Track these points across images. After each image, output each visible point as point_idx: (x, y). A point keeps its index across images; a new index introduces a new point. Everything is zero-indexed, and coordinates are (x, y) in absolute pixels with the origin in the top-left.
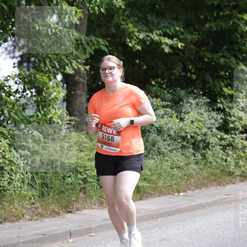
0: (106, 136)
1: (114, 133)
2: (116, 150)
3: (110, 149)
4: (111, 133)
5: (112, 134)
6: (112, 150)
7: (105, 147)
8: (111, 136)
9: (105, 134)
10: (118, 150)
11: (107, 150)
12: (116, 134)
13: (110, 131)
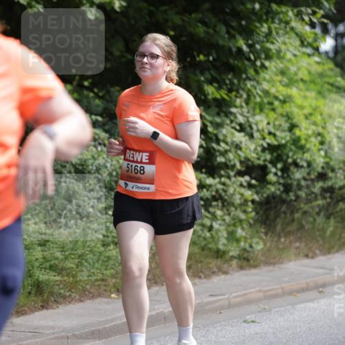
0: (132, 166)
1: (144, 161)
2: (149, 189)
3: (138, 188)
4: (139, 160)
5: (141, 162)
6: (142, 188)
7: (131, 184)
8: (139, 165)
9: (131, 164)
10: (152, 188)
11: (135, 190)
12: (147, 161)
13: (138, 156)
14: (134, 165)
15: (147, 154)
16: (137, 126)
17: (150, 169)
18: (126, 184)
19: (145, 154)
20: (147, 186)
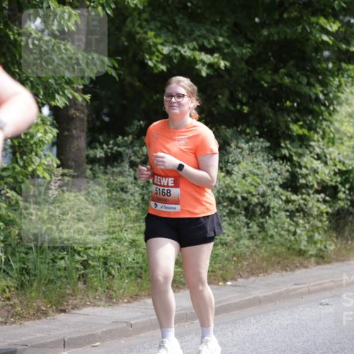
0: (159, 189)
1: (170, 184)
2: (175, 208)
3: (166, 208)
4: (166, 184)
5: (168, 186)
6: (169, 208)
7: (160, 205)
8: (166, 189)
9: (159, 187)
10: (178, 207)
11: (163, 209)
12: (173, 185)
13: (164, 181)
14: (161, 188)
15: (173, 179)
16: (165, 160)
17: (175, 192)
18: (156, 205)
19: (170, 179)
20: (174, 206)
